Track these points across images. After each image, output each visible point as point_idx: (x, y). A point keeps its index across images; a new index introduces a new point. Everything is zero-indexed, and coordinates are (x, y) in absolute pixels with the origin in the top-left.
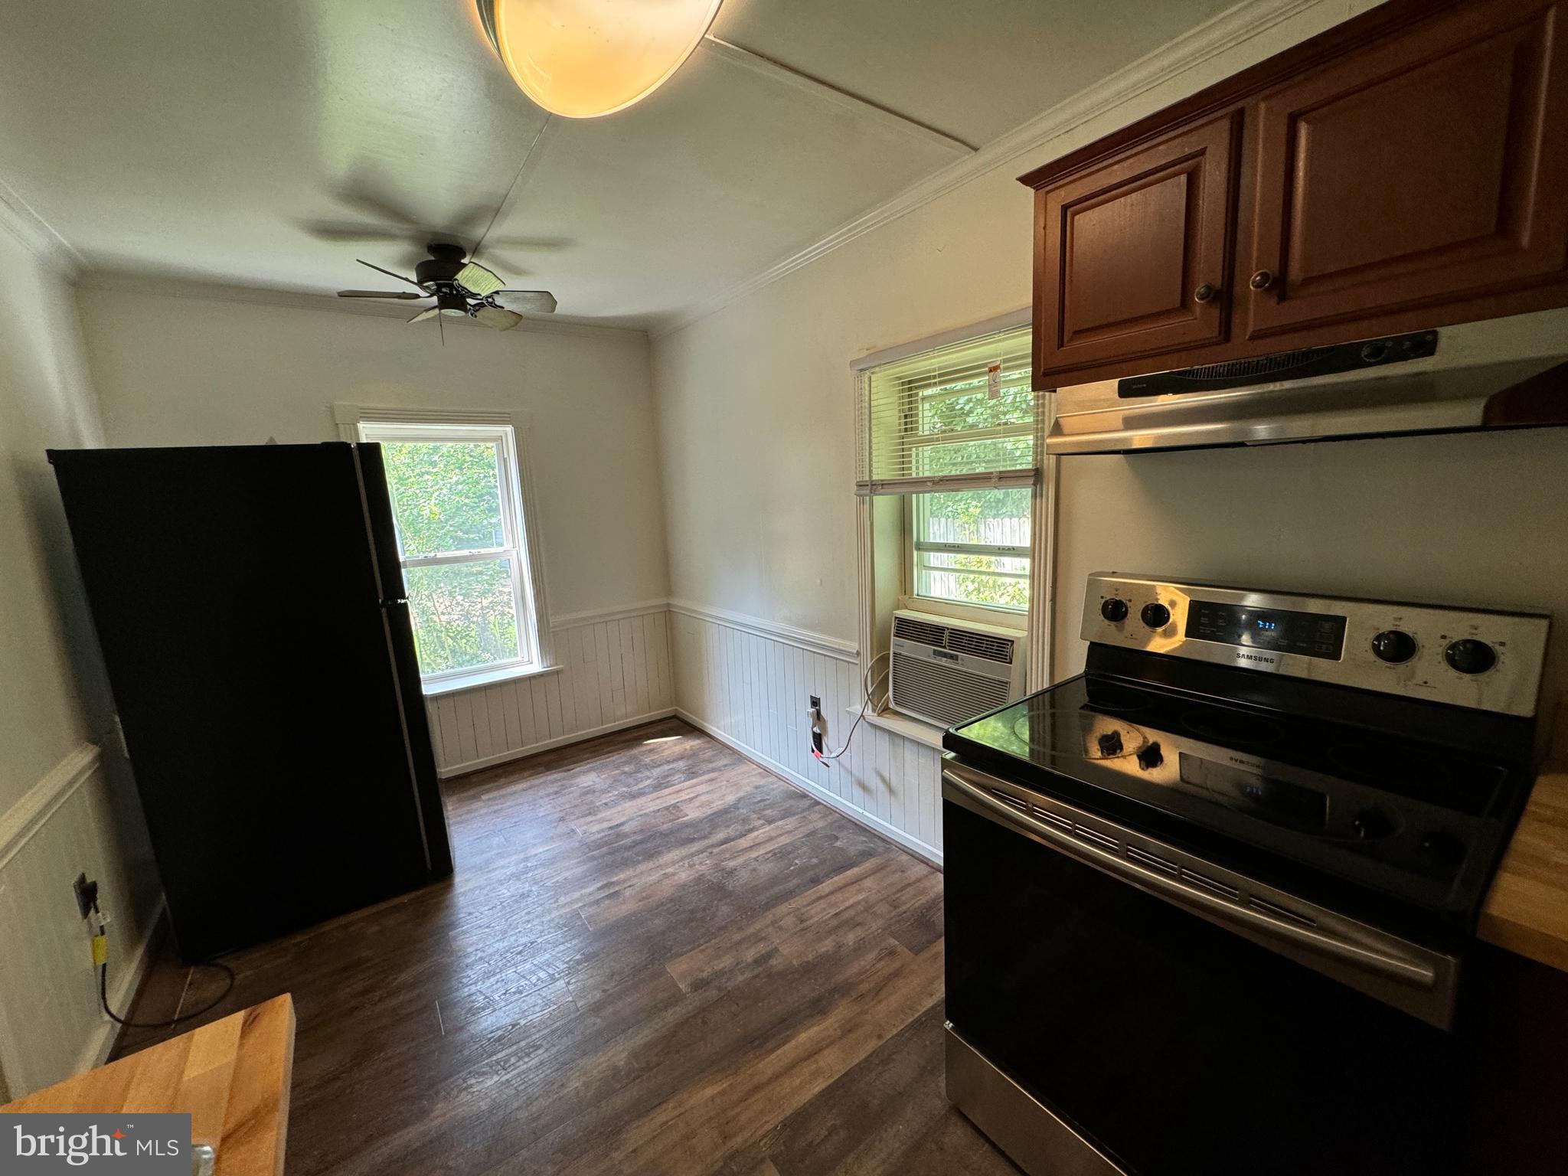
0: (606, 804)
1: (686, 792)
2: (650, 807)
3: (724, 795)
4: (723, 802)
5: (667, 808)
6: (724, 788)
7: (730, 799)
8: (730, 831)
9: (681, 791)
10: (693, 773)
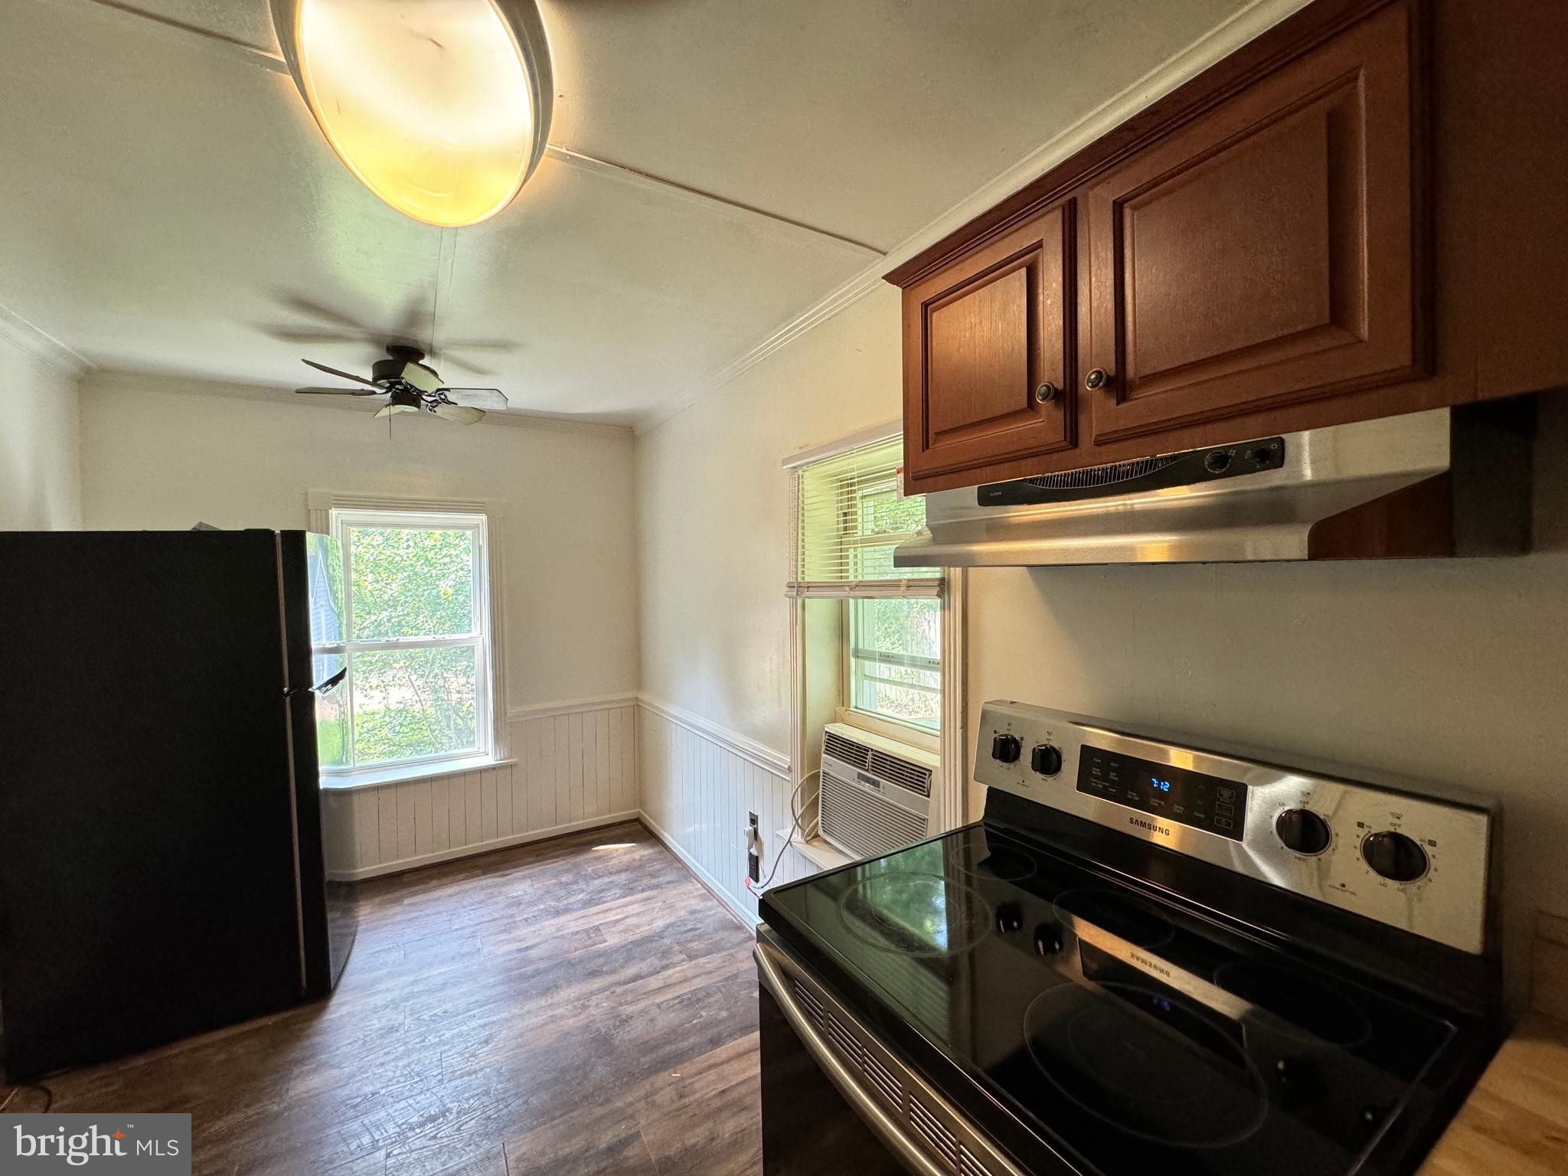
0: (526, 920)
1: (614, 912)
2: (569, 928)
3: (653, 920)
4: (650, 927)
5: (586, 931)
6: (657, 909)
7: (659, 924)
8: (643, 967)
9: (610, 910)
10: (631, 889)
